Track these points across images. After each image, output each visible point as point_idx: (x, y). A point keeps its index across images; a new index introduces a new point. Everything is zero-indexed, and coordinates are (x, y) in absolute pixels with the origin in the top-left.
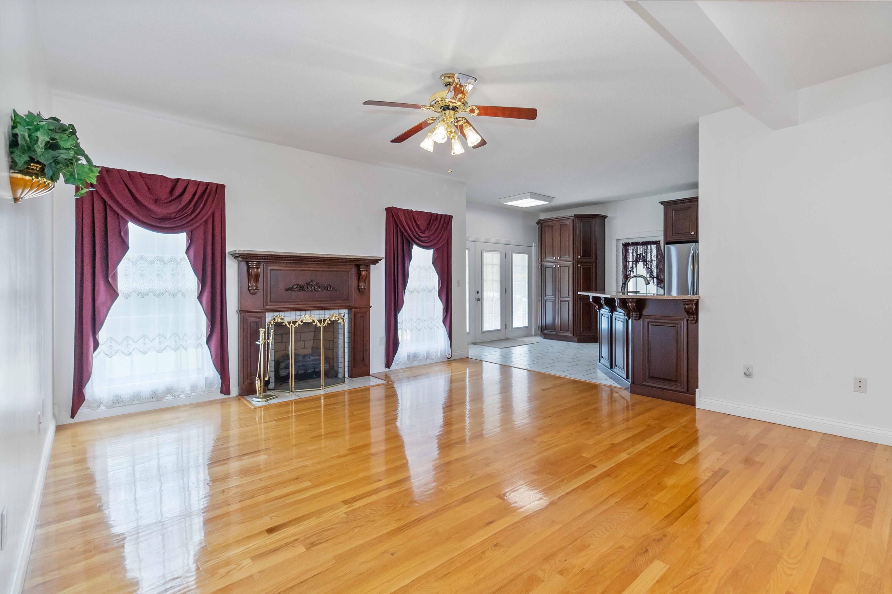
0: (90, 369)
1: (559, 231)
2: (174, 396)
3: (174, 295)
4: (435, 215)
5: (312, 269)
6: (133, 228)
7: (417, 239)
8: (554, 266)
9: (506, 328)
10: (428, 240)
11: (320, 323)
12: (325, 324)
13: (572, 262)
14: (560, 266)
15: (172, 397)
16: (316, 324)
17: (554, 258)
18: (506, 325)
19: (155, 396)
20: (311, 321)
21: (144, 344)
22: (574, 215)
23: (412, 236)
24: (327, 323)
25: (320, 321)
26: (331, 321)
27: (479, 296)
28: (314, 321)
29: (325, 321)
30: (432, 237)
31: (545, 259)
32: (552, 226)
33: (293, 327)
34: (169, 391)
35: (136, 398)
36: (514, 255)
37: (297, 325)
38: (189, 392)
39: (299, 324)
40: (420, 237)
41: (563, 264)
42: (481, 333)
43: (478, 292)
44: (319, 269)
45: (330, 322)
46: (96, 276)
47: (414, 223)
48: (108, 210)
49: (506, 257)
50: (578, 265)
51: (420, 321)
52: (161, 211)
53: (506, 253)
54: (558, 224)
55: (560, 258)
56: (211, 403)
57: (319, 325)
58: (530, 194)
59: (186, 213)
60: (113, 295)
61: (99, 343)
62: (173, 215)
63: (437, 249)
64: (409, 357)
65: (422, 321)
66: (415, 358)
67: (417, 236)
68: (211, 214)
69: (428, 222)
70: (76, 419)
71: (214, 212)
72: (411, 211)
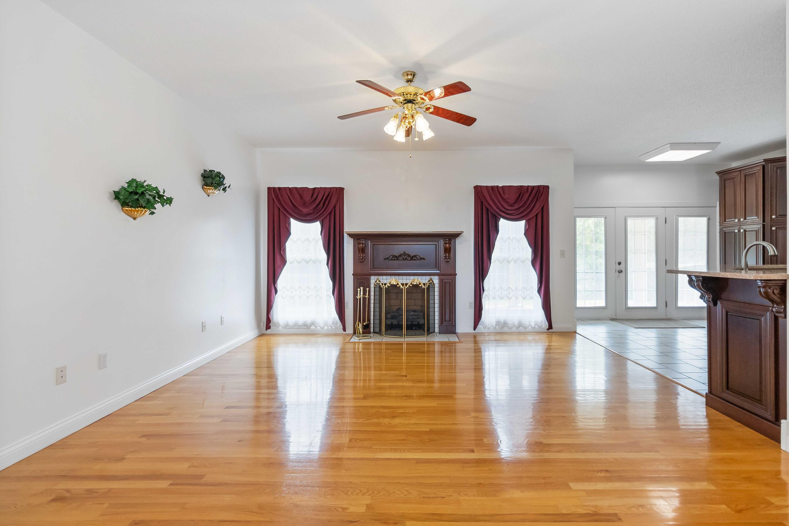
0: (272, 304)
1: (743, 185)
2: (315, 327)
3: (315, 262)
4: (526, 188)
5: (404, 243)
6: (293, 221)
7: (504, 212)
8: (736, 231)
9: (666, 306)
10: (516, 212)
11: (403, 286)
13: (761, 225)
14: (745, 231)
15: (314, 328)
16: (400, 286)
17: (736, 220)
18: (666, 302)
19: (306, 326)
20: (396, 284)
21: (292, 292)
22: (764, 160)
23: (498, 210)
25: (403, 284)
26: (413, 285)
27: (622, 267)
28: (398, 284)
29: (407, 285)
30: (521, 210)
31: (725, 221)
32: (734, 178)
33: (384, 287)
34: (313, 324)
35: (296, 325)
36: (681, 220)
37: (386, 286)
38: (322, 326)
39: (388, 286)
40: (508, 210)
41: (748, 228)
42: (625, 309)
43: (619, 264)
44: (409, 243)
45: (411, 285)
46: (275, 252)
47: (499, 197)
48: (281, 213)
49: (666, 222)
50: (771, 229)
51: (511, 290)
52: (305, 211)
53: (666, 218)
54: (742, 175)
55: (745, 219)
56: (335, 335)
58: (669, 145)
59: (319, 209)
60: (284, 262)
61: (278, 290)
62: (312, 212)
63: (529, 220)
64: (498, 323)
65: (512, 290)
66: (505, 324)
67: (504, 210)
68: (333, 208)
69: (518, 195)
70: (269, 331)
71: (335, 207)
72: (497, 187)
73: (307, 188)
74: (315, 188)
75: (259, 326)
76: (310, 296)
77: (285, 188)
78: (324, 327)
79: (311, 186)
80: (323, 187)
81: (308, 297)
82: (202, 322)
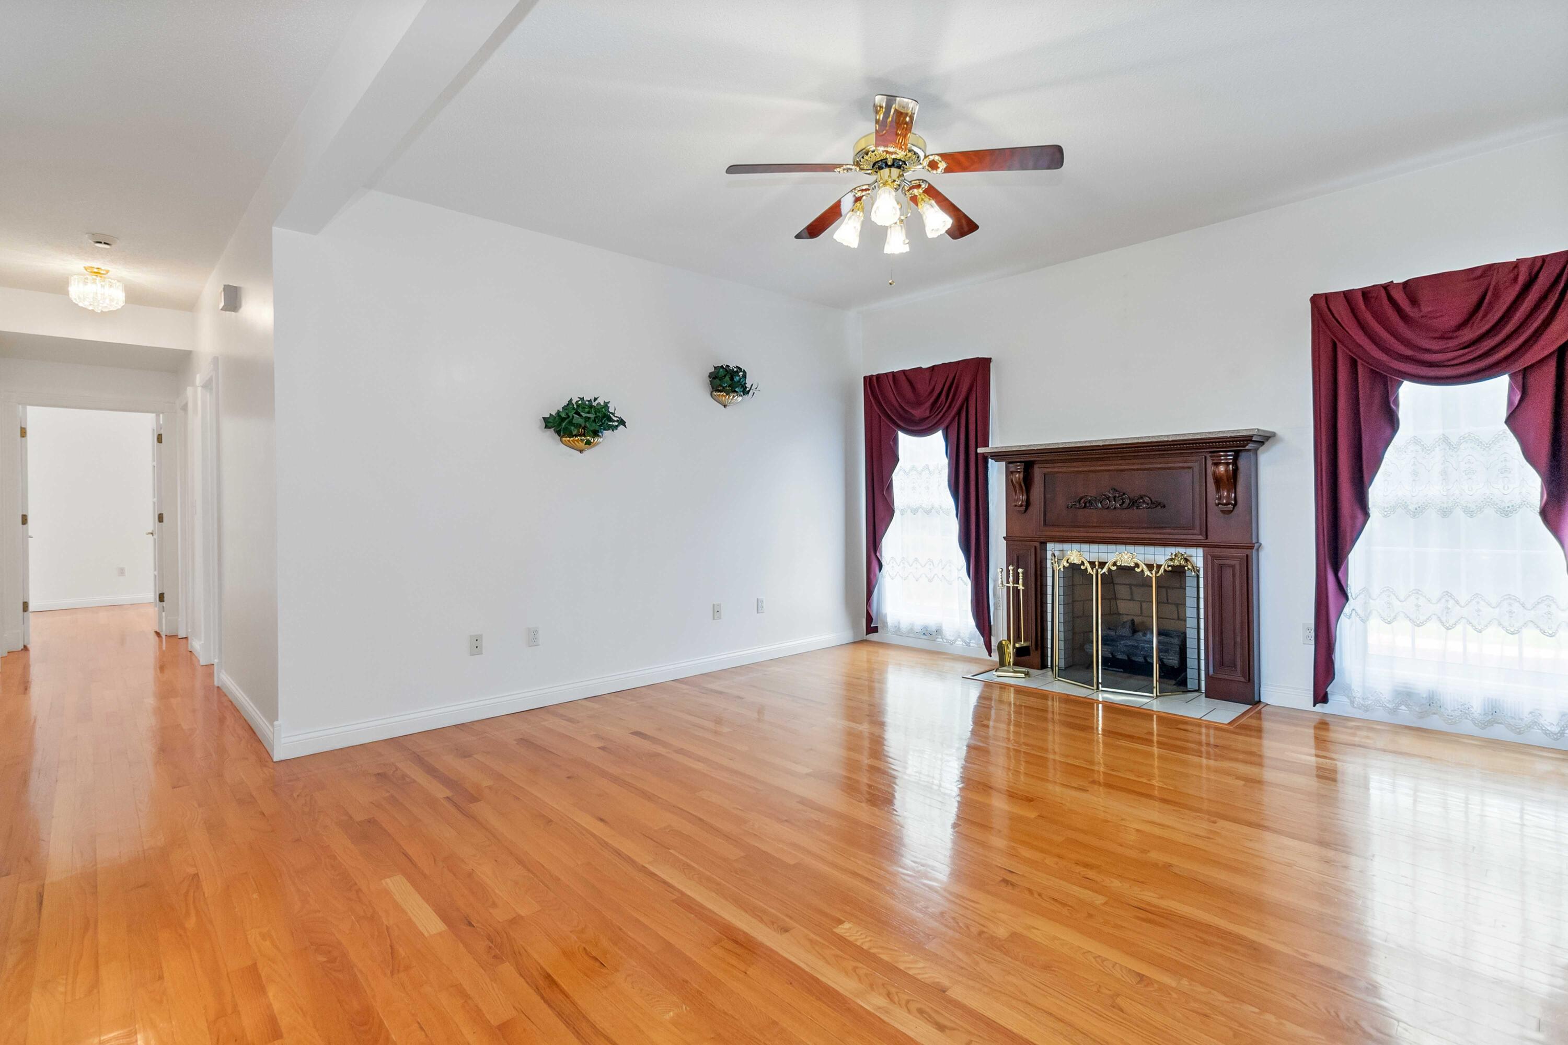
0: (872, 587)
2: (942, 639)
3: (938, 512)
5: (1112, 468)
6: (903, 437)
10: (1464, 355)
11: (1151, 571)
12: (1160, 573)
20: (1132, 565)
23: (1389, 360)
24: (1165, 570)
29: (1160, 567)
33: (1100, 573)
34: (938, 632)
35: (912, 632)
37: (1105, 570)
40: (1430, 352)
44: (1125, 467)
45: (1168, 569)
46: (875, 493)
47: (1394, 316)
48: (881, 421)
57: (1147, 573)
59: (940, 407)
60: (890, 512)
61: (883, 564)
62: (927, 414)
63: (1526, 371)
64: (1405, 696)
65: (1457, 602)
66: (1431, 703)
67: (1409, 353)
68: (964, 402)
69: (1474, 298)
70: (873, 637)
71: (967, 399)
72: (1387, 287)
73: (921, 368)
74: (933, 367)
75: (854, 625)
76: (934, 577)
77: (886, 374)
78: (956, 640)
79: (926, 365)
80: (946, 362)
81: (930, 581)
82: (714, 605)
